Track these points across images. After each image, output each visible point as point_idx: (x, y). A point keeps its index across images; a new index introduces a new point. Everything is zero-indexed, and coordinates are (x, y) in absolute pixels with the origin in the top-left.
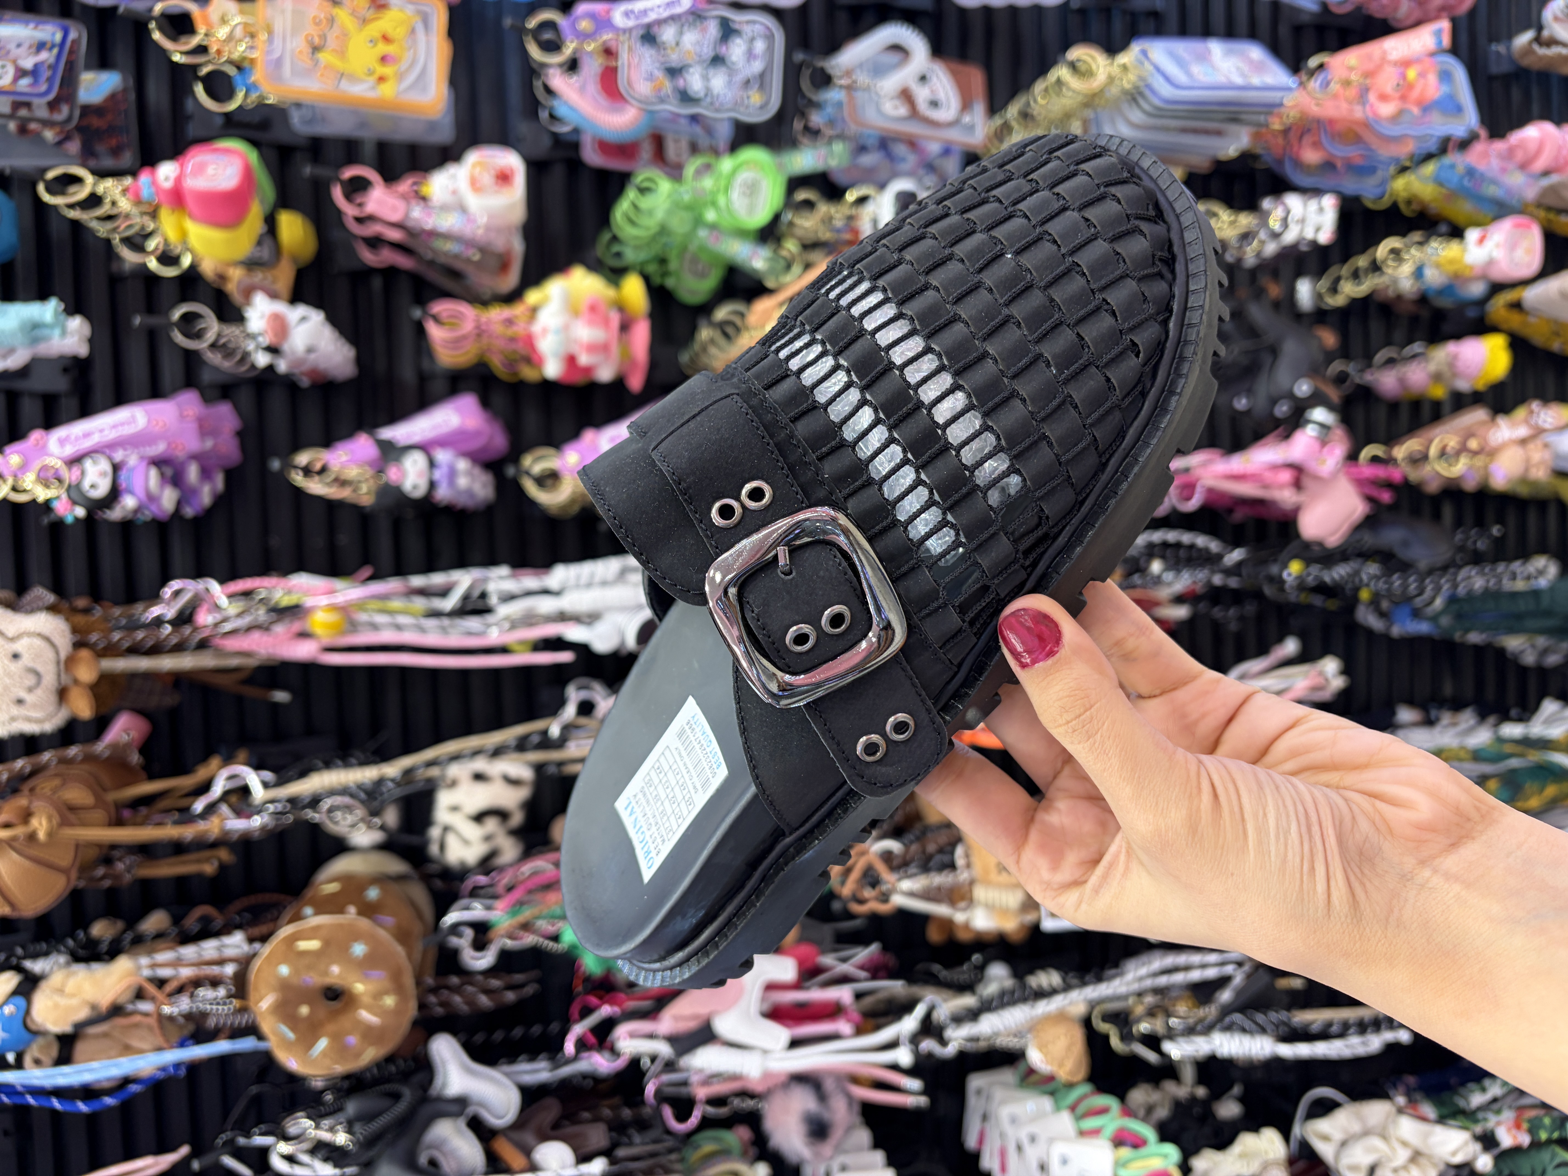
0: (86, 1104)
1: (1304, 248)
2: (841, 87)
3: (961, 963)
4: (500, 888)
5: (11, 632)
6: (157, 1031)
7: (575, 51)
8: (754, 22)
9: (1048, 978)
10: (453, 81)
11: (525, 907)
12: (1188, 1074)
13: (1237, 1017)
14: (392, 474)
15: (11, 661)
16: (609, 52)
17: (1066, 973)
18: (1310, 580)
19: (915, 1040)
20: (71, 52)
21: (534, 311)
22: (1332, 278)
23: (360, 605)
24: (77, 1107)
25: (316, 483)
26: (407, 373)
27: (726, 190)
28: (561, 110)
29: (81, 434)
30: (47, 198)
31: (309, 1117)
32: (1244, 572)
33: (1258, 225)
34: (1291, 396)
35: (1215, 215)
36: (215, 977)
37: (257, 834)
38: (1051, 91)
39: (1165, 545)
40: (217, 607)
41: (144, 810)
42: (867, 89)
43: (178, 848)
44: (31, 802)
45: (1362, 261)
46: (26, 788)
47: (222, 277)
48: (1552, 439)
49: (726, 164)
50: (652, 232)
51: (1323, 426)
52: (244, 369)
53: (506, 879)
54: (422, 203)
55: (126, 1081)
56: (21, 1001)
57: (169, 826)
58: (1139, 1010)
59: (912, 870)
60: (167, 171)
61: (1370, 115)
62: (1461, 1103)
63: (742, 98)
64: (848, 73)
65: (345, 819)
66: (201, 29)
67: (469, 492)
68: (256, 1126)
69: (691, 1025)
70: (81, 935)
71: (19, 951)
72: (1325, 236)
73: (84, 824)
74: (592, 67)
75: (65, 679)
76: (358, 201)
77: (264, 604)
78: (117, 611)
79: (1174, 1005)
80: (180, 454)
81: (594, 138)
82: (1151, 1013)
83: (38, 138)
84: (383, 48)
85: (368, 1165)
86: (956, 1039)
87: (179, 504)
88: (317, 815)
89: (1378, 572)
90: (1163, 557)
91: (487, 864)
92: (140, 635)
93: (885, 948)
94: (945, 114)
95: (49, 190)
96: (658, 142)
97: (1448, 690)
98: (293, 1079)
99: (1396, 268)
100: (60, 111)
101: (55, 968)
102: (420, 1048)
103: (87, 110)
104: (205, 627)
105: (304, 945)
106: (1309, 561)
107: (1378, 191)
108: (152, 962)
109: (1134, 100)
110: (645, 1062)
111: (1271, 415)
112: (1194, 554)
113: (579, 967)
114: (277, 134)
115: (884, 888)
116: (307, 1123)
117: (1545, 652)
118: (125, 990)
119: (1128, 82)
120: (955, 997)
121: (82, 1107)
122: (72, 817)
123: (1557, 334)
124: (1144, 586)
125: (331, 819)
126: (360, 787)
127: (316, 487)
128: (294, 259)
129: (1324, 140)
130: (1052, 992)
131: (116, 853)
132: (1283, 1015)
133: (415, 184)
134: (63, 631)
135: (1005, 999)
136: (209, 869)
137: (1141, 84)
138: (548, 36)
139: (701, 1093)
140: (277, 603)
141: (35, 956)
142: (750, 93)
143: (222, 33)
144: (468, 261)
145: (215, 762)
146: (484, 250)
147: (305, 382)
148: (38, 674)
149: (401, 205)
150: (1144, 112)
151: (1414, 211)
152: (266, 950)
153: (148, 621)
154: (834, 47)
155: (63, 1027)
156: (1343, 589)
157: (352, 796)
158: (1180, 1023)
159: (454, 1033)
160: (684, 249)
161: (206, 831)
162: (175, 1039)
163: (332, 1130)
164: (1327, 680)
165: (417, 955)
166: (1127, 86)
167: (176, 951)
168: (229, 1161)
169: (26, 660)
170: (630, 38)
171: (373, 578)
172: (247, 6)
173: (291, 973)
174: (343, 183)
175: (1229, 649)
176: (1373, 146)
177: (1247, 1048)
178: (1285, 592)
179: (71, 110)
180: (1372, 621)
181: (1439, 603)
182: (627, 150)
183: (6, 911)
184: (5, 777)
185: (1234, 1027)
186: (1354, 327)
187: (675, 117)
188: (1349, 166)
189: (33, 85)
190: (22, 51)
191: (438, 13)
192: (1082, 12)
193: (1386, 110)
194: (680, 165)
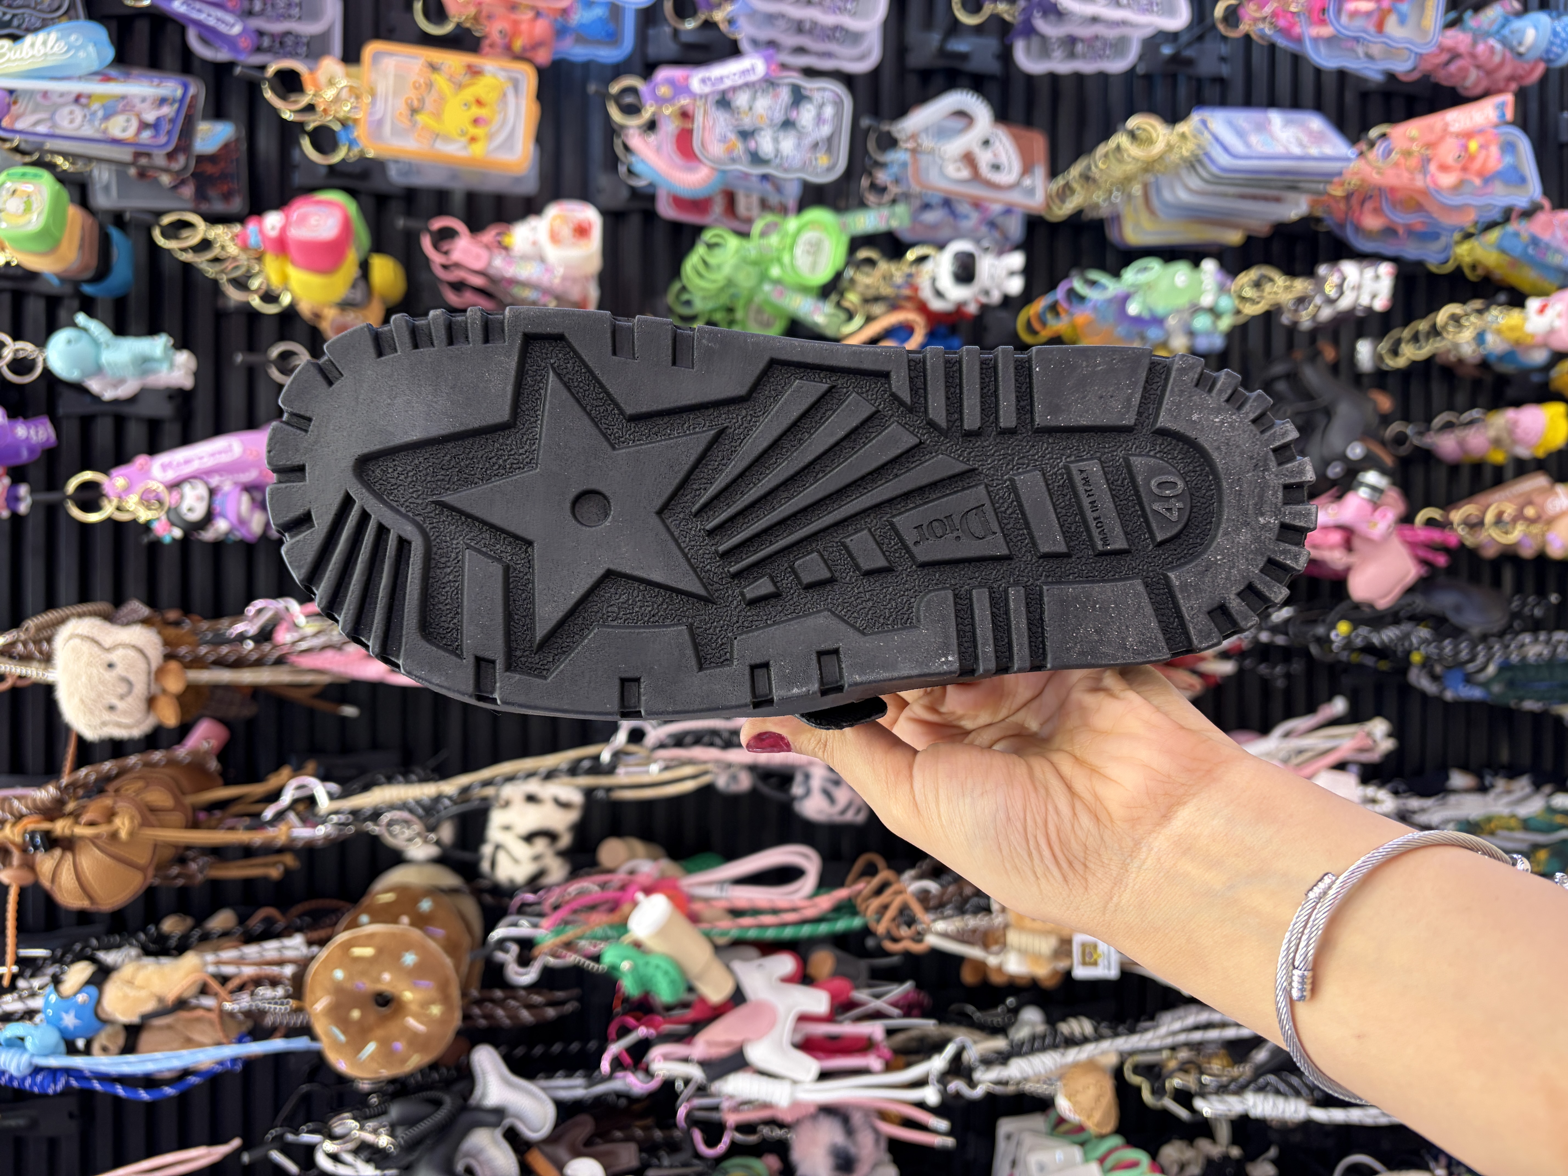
0: (147, 1093)
1: (1360, 314)
2: (906, 149)
3: (995, 1006)
4: (546, 907)
5: (108, 642)
6: (218, 1027)
7: (654, 114)
8: (824, 90)
9: (1080, 1026)
10: (539, 139)
11: (569, 927)
12: (1224, 1133)
13: (1272, 1078)
15: (106, 670)
16: (685, 115)
17: (1099, 1023)
18: (1359, 642)
19: (944, 1078)
20: (191, 106)
22: (1391, 341)
24: (139, 1095)
27: (791, 248)
28: (638, 167)
29: (182, 461)
30: (161, 241)
31: (355, 1118)
32: (1291, 631)
33: (1314, 290)
34: (1344, 458)
35: (1271, 280)
36: (274, 977)
37: (320, 842)
38: (1111, 156)
40: (296, 626)
41: (218, 814)
42: (931, 152)
43: (247, 852)
44: (115, 802)
45: (1423, 326)
46: (111, 788)
47: (318, 316)
49: (792, 223)
50: (721, 284)
51: (1374, 488)
53: (552, 898)
54: (504, 252)
55: (186, 1073)
56: (93, 990)
57: (241, 831)
58: (1172, 1064)
59: (948, 911)
60: (273, 220)
61: (1431, 185)
63: (810, 160)
64: (914, 137)
65: (403, 833)
66: (310, 90)
68: (304, 1124)
69: (724, 1051)
70: (152, 929)
71: (94, 942)
72: (1381, 303)
73: (163, 826)
74: (669, 128)
75: (154, 689)
76: (445, 247)
78: (205, 625)
79: (1209, 1063)
81: (669, 194)
82: (1184, 1068)
83: (156, 182)
84: (476, 111)
85: (407, 1168)
86: (984, 1082)
87: (266, 527)
88: (377, 828)
89: (1428, 637)
91: (534, 883)
92: (224, 650)
93: (919, 986)
94: (1005, 178)
95: (165, 235)
96: (730, 199)
97: (1504, 756)
98: (342, 1080)
99: (1456, 333)
100: (176, 160)
101: (127, 960)
102: (463, 1058)
103: (201, 159)
104: (283, 644)
105: (358, 951)
106: (1356, 623)
107: (1442, 257)
108: (217, 959)
109: (1193, 166)
110: (679, 1085)
111: (1324, 476)
113: (619, 989)
114: (377, 184)
115: (920, 927)
116: (354, 1124)
118: (190, 986)
119: (1186, 150)
120: (986, 1039)
121: (144, 1095)
122: (152, 818)
125: (390, 832)
126: (418, 802)
128: (384, 299)
129: (1385, 206)
130: (1085, 1040)
131: (190, 854)
133: (499, 234)
134: (155, 644)
135: (1036, 1045)
136: (275, 873)
137: (1200, 152)
138: (629, 99)
139: (731, 1119)
141: (108, 948)
142: (818, 155)
143: (329, 94)
145: (286, 772)
146: (560, 298)
148: (130, 684)
149: (484, 254)
150: (1202, 179)
151: (1479, 276)
152: (324, 953)
153: (232, 637)
154: (902, 111)
155: (131, 1017)
156: (1395, 652)
157: (411, 811)
158: (1212, 1081)
159: (496, 1045)
160: (749, 301)
161: (274, 838)
162: (234, 1035)
163: (375, 1131)
164: (1375, 741)
165: (464, 968)
166: (1185, 153)
167: (240, 950)
168: (277, 1156)
169: (120, 670)
170: (706, 103)
172: (353, 69)
173: (345, 978)
174: (432, 233)
175: (1277, 705)
176: (1435, 215)
177: (1280, 1110)
178: (1331, 651)
179: (187, 159)
180: (1425, 684)
181: (1491, 669)
182: (700, 205)
183: (85, 904)
184: (93, 777)
185: (1268, 1088)
186: (1416, 389)
187: (746, 176)
188: (1411, 233)
189: (154, 137)
190: (145, 105)
191: (529, 79)
192: (1148, 77)
193: (1447, 180)
194: (749, 221)
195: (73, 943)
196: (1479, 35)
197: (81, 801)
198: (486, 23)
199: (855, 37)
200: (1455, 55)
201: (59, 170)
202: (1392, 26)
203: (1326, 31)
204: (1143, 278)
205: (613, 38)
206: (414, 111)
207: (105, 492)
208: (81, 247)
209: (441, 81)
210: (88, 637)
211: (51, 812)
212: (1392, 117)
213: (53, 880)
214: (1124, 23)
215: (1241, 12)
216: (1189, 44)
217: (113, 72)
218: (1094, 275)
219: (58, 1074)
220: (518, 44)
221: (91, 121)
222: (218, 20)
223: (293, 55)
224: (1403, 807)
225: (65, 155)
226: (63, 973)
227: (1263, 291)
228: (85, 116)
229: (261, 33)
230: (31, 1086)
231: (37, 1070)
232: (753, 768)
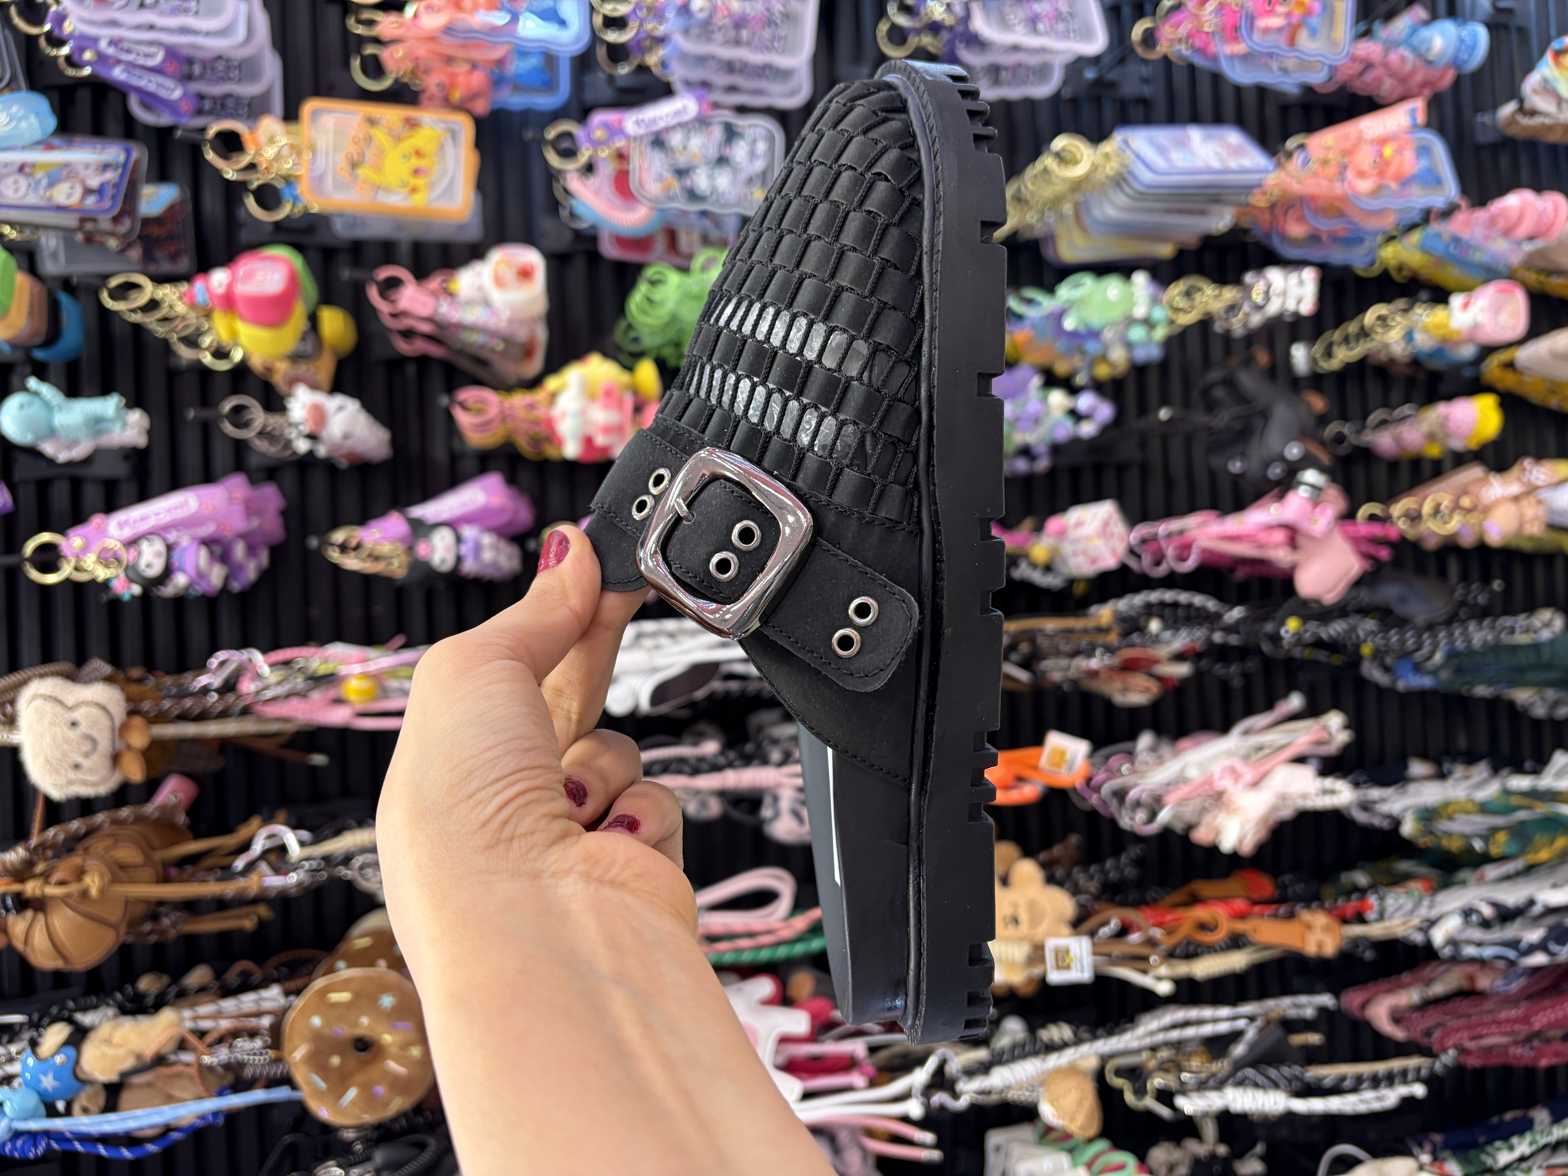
0: (129, 1151)
1: (1289, 318)
5: (70, 700)
6: (198, 1080)
7: (590, 158)
8: (756, 126)
9: (1059, 1032)
10: (481, 186)
12: (1210, 1130)
13: (1250, 1072)
14: (422, 550)
15: (70, 729)
16: (621, 156)
17: (1078, 1027)
18: (1307, 636)
19: (927, 1091)
20: (134, 171)
21: (553, 397)
22: (1325, 344)
23: (392, 672)
24: (121, 1154)
25: (352, 559)
26: (439, 453)
28: (580, 210)
29: (138, 518)
30: (109, 304)
31: (340, 1166)
32: (1242, 629)
33: (1242, 298)
34: (1282, 458)
35: (1200, 289)
36: (252, 1028)
37: (293, 891)
38: (1039, 177)
39: (1163, 604)
40: (258, 676)
41: (189, 869)
43: (221, 905)
44: (84, 860)
45: (1352, 327)
46: (80, 848)
47: (269, 370)
48: (1545, 495)
50: (666, 319)
51: (1313, 487)
52: (288, 453)
54: (449, 299)
55: (168, 1129)
56: (71, 1051)
57: (212, 883)
58: (1152, 1064)
60: (219, 278)
61: (1349, 192)
62: (1489, 1162)
63: (746, 195)
66: (250, 149)
67: (495, 564)
70: (129, 989)
71: (71, 1004)
72: (1307, 307)
73: (133, 881)
74: (607, 169)
75: (119, 745)
76: (392, 298)
77: (303, 672)
78: (168, 680)
79: (1188, 1061)
80: (228, 534)
81: (611, 235)
82: (1163, 1068)
83: (102, 246)
84: (415, 162)
86: (967, 1093)
87: (227, 579)
88: (349, 872)
89: (1375, 628)
90: (1161, 617)
92: (188, 703)
95: (113, 297)
96: (672, 236)
97: (1462, 742)
98: (327, 1129)
99: (1385, 333)
100: (122, 224)
101: (103, 1020)
103: (147, 222)
104: (248, 694)
105: (336, 997)
106: (1306, 619)
107: (1368, 259)
108: (195, 1014)
109: (1118, 185)
111: (1265, 477)
112: (1193, 613)
114: (322, 238)
116: (337, 1171)
117: (1556, 704)
118: (168, 1041)
119: (1111, 168)
120: (968, 1051)
121: (126, 1153)
122: (122, 875)
123: (1553, 392)
124: (1143, 646)
125: (363, 876)
127: (352, 563)
128: (335, 352)
129: (1308, 215)
130: (1063, 1046)
131: (162, 909)
132: (1297, 1070)
133: (444, 281)
134: (118, 700)
135: (1016, 1052)
136: (249, 924)
137: (1124, 171)
138: (565, 144)
140: (314, 672)
141: (85, 1009)
142: (753, 189)
143: (269, 153)
144: (492, 350)
145: (255, 821)
146: (508, 341)
147: (344, 464)
148: (93, 741)
149: (431, 301)
150: (1128, 195)
151: (1405, 277)
152: (299, 1002)
153: (196, 690)
155: (109, 1075)
156: (1344, 646)
158: (1191, 1078)
161: (246, 888)
162: (215, 1088)
164: (1330, 734)
166: (1111, 172)
167: (217, 1004)
169: (83, 728)
170: (641, 144)
171: (405, 646)
172: (293, 127)
173: (323, 1024)
174: (379, 284)
175: (1238, 704)
176: (1356, 220)
177: (1260, 1103)
178: (1282, 647)
179: (133, 223)
180: (1376, 675)
181: (1438, 657)
182: (642, 243)
183: (59, 964)
184: (61, 837)
185: (1247, 1082)
186: (1351, 389)
187: (684, 213)
188: (1336, 239)
189: (99, 202)
190: (89, 172)
191: (466, 129)
192: (1074, 101)
193: (1364, 186)
194: (690, 257)
195: (50, 1007)
196: (1390, 45)
197: (51, 862)
198: (423, 76)
199: (784, 74)
200: (1369, 65)
201: (6, 239)
202: (1304, 40)
203: (1240, 48)
204: (1077, 294)
205: (549, 85)
206: (354, 165)
207: (63, 554)
208: (31, 313)
209: (379, 135)
210: (51, 697)
211: (21, 873)
212: (1310, 128)
213: (26, 942)
214: (1043, 50)
215: (1157, 34)
216: (1112, 67)
217: (56, 141)
218: (1030, 293)
219: (39, 1138)
220: (456, 96)
221: (36, 189)
222: (159, 85)
223: (234, 115)
224: (1363, 798)
225: (13, 225)
226: (40, 1035)
227: (1193, 299)
228: (29, 185)
229: (201, 97)
230: (11, 1151)
231: (17, 1135)
232: (722, 794)
